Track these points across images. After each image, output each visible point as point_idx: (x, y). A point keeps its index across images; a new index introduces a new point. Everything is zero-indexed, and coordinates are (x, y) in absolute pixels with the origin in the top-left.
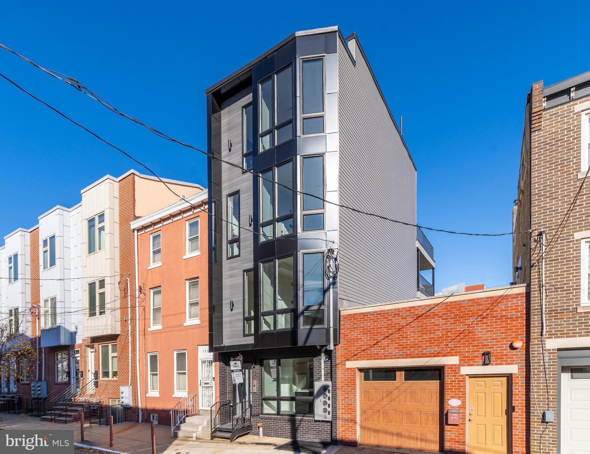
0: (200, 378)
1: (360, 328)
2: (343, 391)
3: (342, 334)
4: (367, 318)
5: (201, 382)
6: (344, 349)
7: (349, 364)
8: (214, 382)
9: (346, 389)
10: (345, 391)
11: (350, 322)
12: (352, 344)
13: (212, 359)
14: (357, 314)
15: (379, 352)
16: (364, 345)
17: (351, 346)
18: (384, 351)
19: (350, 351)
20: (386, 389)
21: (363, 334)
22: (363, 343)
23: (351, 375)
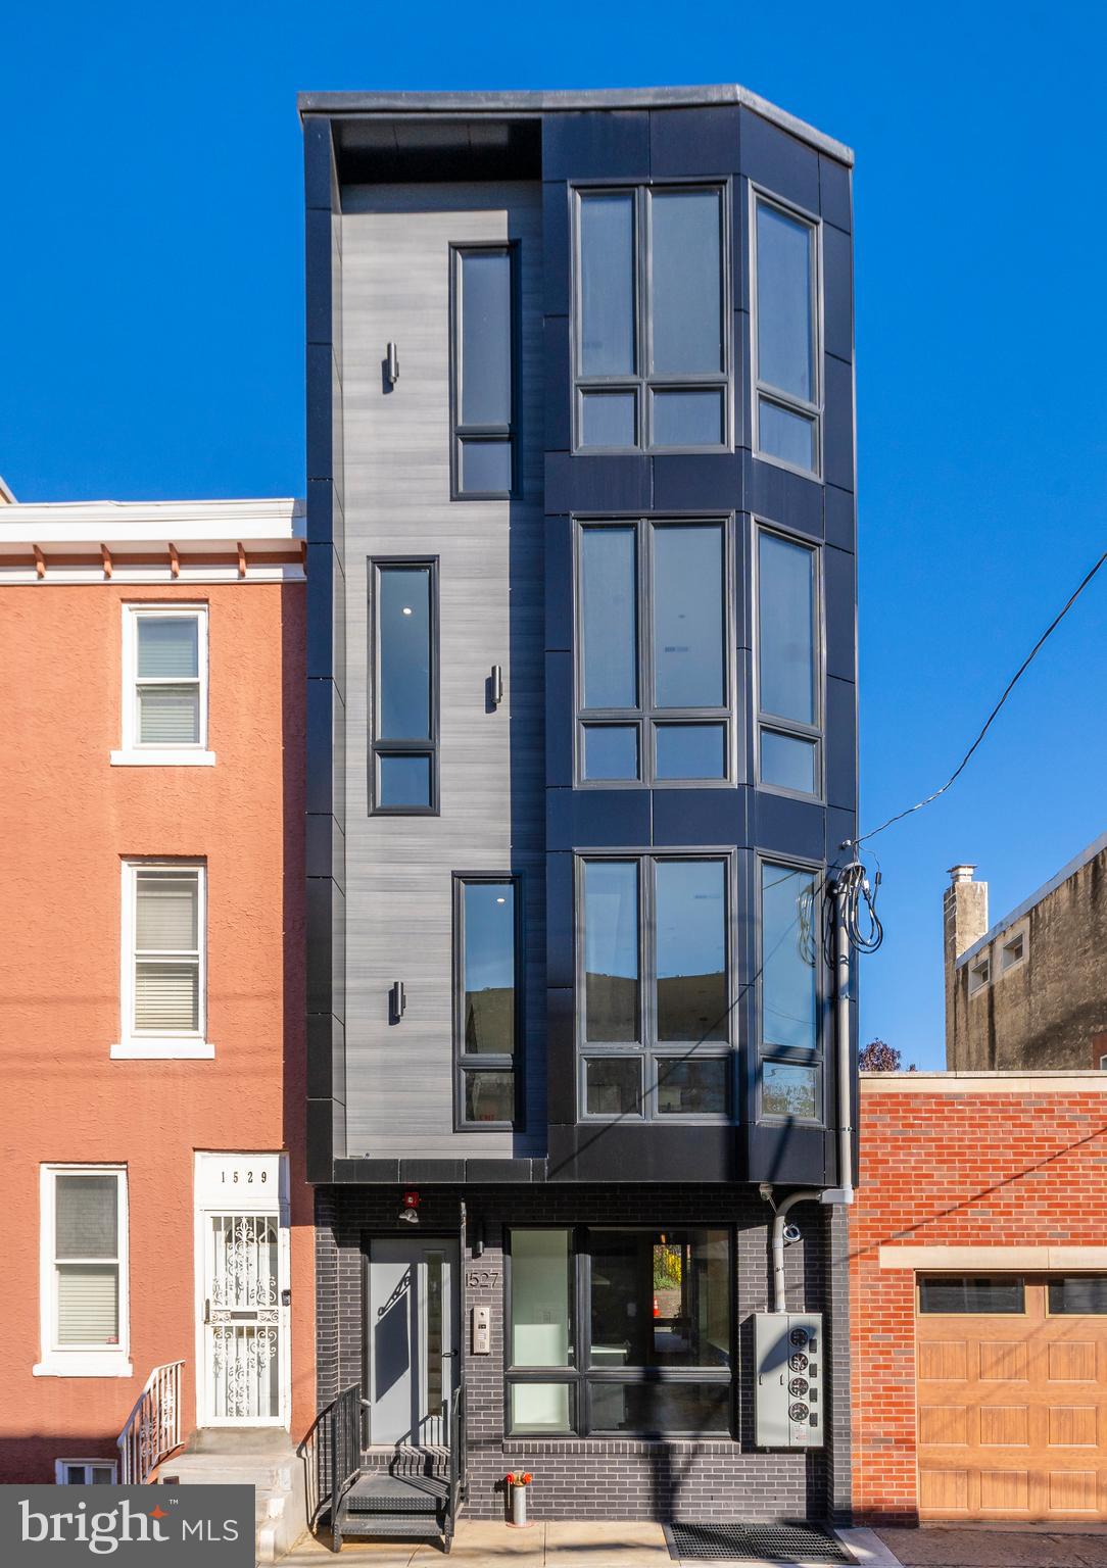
0: (202, 1290)
1: (926, 1140)
2: (870, 1345)
3: (866, 1154)
4: (950, 1111)
5: (212, 1306)
6: (873, 1206)
7: (893, 1257)
8: (284, 1312)
9: (880, 1338)
10: (877, 1345)
11: (893, 1118)
12: (900, 1191)
13: (277, 1214)
14: (916, 1096)
15: (991, 1221)
16: (940, 1198)
17: (897, 1198)
18: (1006, 1221)
19: (893, 1213)
20: (993, 1338)
21: (939, 1162)
22: (939, 1190)
23: (896, 1294)
